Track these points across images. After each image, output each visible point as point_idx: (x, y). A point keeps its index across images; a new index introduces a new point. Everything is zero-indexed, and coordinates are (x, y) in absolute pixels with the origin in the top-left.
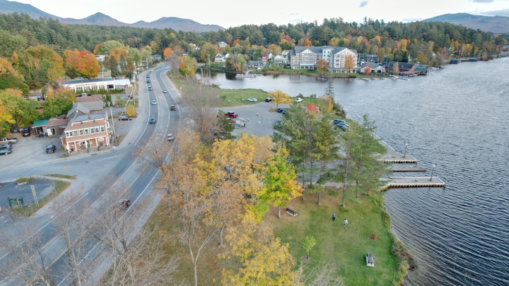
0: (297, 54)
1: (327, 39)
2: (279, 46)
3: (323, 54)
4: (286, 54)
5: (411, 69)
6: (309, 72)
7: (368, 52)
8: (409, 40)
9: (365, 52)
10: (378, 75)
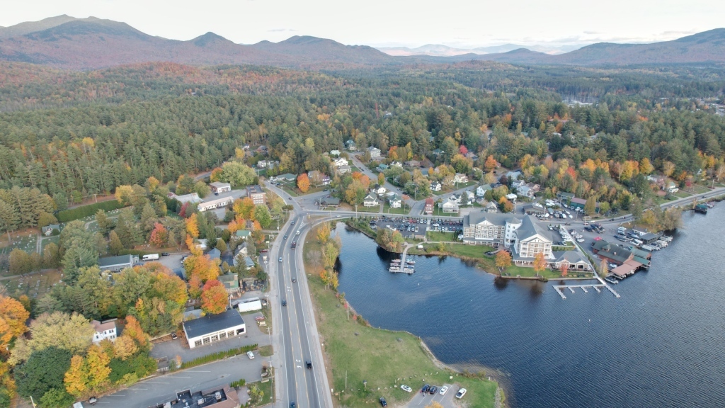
1: (519, 155)
2: (451, 166)
3: (507, 228)
4: (460, 182)
5: (628, 260)
6: (486, 258)
7: (574, 192)
8: (637, 163)
9: (570, 192)
10: (578, 276)
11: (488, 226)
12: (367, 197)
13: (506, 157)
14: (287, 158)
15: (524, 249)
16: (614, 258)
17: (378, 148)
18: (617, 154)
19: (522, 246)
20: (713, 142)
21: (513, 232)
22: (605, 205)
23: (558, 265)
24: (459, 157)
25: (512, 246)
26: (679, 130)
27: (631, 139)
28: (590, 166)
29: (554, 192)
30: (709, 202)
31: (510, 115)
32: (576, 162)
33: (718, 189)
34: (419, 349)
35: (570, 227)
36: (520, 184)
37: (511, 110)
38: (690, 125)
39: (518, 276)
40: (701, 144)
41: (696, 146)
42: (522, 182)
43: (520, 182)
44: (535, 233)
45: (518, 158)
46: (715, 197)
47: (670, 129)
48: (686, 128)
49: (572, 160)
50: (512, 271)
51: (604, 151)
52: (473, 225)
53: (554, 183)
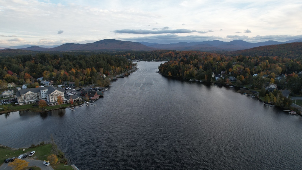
0: (22, 95)
1: (41, 71)
3: (42, 93)
4: (12, 86)
5: (95, 95)
6: (34, 107)
7: (69, 80)
8: (91, 69)
9: (67, 81)
10: (78, 103)
11: (31, 94)
13: (35, 74)
15: (52, 98)
16: (90, 95)
18: (83, 67)
19: (50, 97)
20: (112, 61)
21: (45, 94)
22: (83, 82)
23: (69, 101)
24: (8, 76)
25: (46, 101)
26: (102, 59)
27: (87, 62)
28: (73, 70)
29: (60, 82)
30: (116, 78)
31: (33, 61)
32: (68, 70)
33: (117, 75)
35: (71, 91)
36: (45, 82)
37: (34, 59)
39: (51, 109)
40: (109, 62)
42: (45, 81)
45: (41, 73)
47: (99, 59)
48: (103, 58)
49: (66, 70)
50: (48, 108)
51: (77, 66)
53: (60, 78)
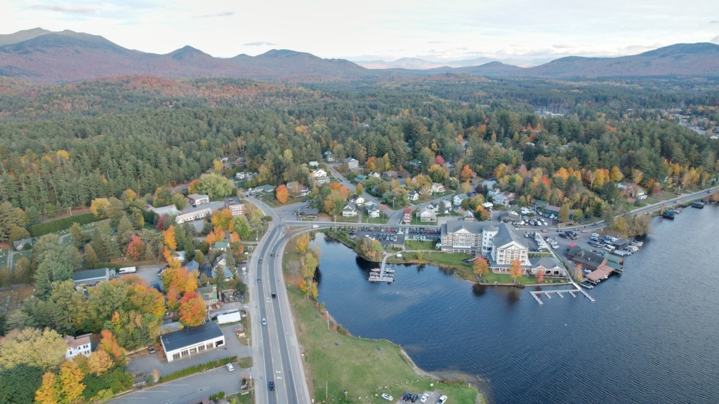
0: (450, 234)
1: (494, 164)
2: (428, 176)
3: (484, 236)
4: (437, 191)
5: (601, 265)
6: (464, 265)
7: (548, 199)
8: (607, 171)
9: (544, 200)
10: (554, 282)
11: (466, 235)
12: (346, 207)
13: (481, 167)
14: (266, 169)
15: (501, 256)
16: (588, 263)
17: (356, 159)
18: (589, 163)
19: (499, 253)
20: (678, 151)
21: (490, 239)
22: (578, 212)
23: (534, 271)
24: (435, 167)
25: (489, 254)
26: (646, 139)
27: (602, 148)
28: (563, 174)
29: (528, 200)
30: (676, 208)
31: (485, 126)
32: (550, 171)
33: (683, 195)
34: (399, 357)
35: (545, 234)
36: (496, 193)
37: (486, 121)
38: (656, 135)
39: (495, 283)
40: (666, 152)
41: (662, 154)
42: (498, 191)
43: (495, 191)
44: (511, 240)
45: (493, 168)
46: (680, 203)
47: (637, 138)
48: (652, 137)
49: (545, 169)
50: (489, 278)
51: (575, 160)
52: (451, 233)
53: (529, 192)
